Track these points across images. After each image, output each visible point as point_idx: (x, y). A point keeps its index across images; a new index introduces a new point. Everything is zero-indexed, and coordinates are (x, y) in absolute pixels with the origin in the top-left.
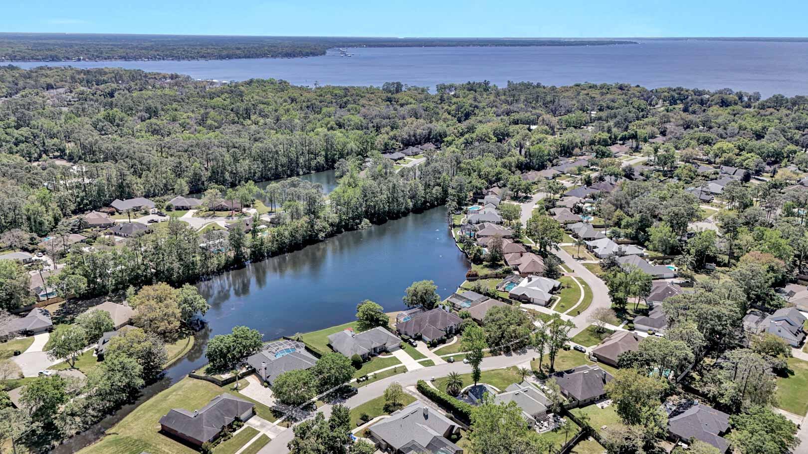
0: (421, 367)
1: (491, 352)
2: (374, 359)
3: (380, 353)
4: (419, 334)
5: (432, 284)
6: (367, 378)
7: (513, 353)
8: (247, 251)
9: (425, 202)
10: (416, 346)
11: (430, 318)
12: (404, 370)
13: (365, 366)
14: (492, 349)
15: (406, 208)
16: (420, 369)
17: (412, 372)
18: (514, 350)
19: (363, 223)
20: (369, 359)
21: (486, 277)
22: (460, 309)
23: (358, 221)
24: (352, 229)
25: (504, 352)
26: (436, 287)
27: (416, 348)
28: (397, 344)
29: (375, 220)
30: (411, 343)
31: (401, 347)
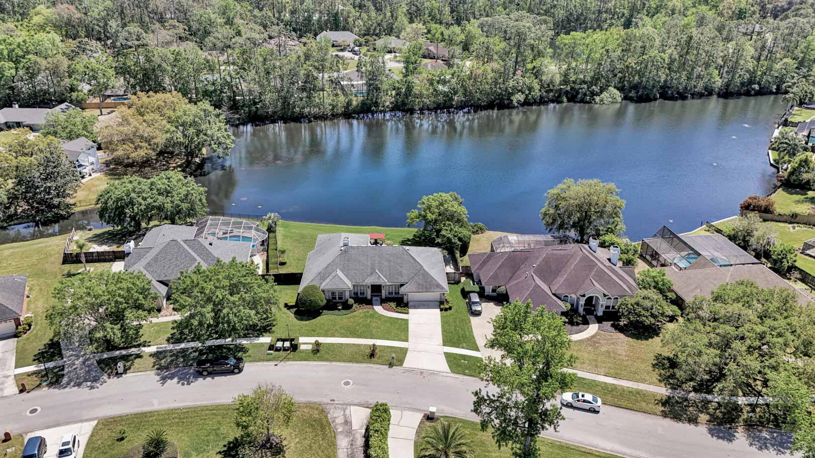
0: (443, 366)
1: (666, 402)
2: (360, 311)
3: (383, 301)
4: (502, 289)
5: (610, 192)
6: (294, 348)
7: (741, 435)
8: (387, 100)
9: (751, 82)
10: (477, 314)
11: (547, 261)
12: (396, 359)
13: (326, 318)
14: (678, 394)
15: (706, 88)
16: (433, 373)
17: (411, 371)
18: (750, 425)
19: (605, 95)
20: (346, 307)
21: (793, 219)
22: (663, 265)
23: (596, 89)
24: (582, 101)
25: (713, 419)
26: (623, 203)
27: (474, 320)
28: (435, 295)
29: (633, 94)
30: (470, 304)
31: (442, 305)
